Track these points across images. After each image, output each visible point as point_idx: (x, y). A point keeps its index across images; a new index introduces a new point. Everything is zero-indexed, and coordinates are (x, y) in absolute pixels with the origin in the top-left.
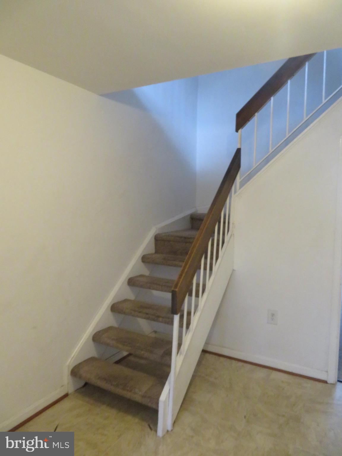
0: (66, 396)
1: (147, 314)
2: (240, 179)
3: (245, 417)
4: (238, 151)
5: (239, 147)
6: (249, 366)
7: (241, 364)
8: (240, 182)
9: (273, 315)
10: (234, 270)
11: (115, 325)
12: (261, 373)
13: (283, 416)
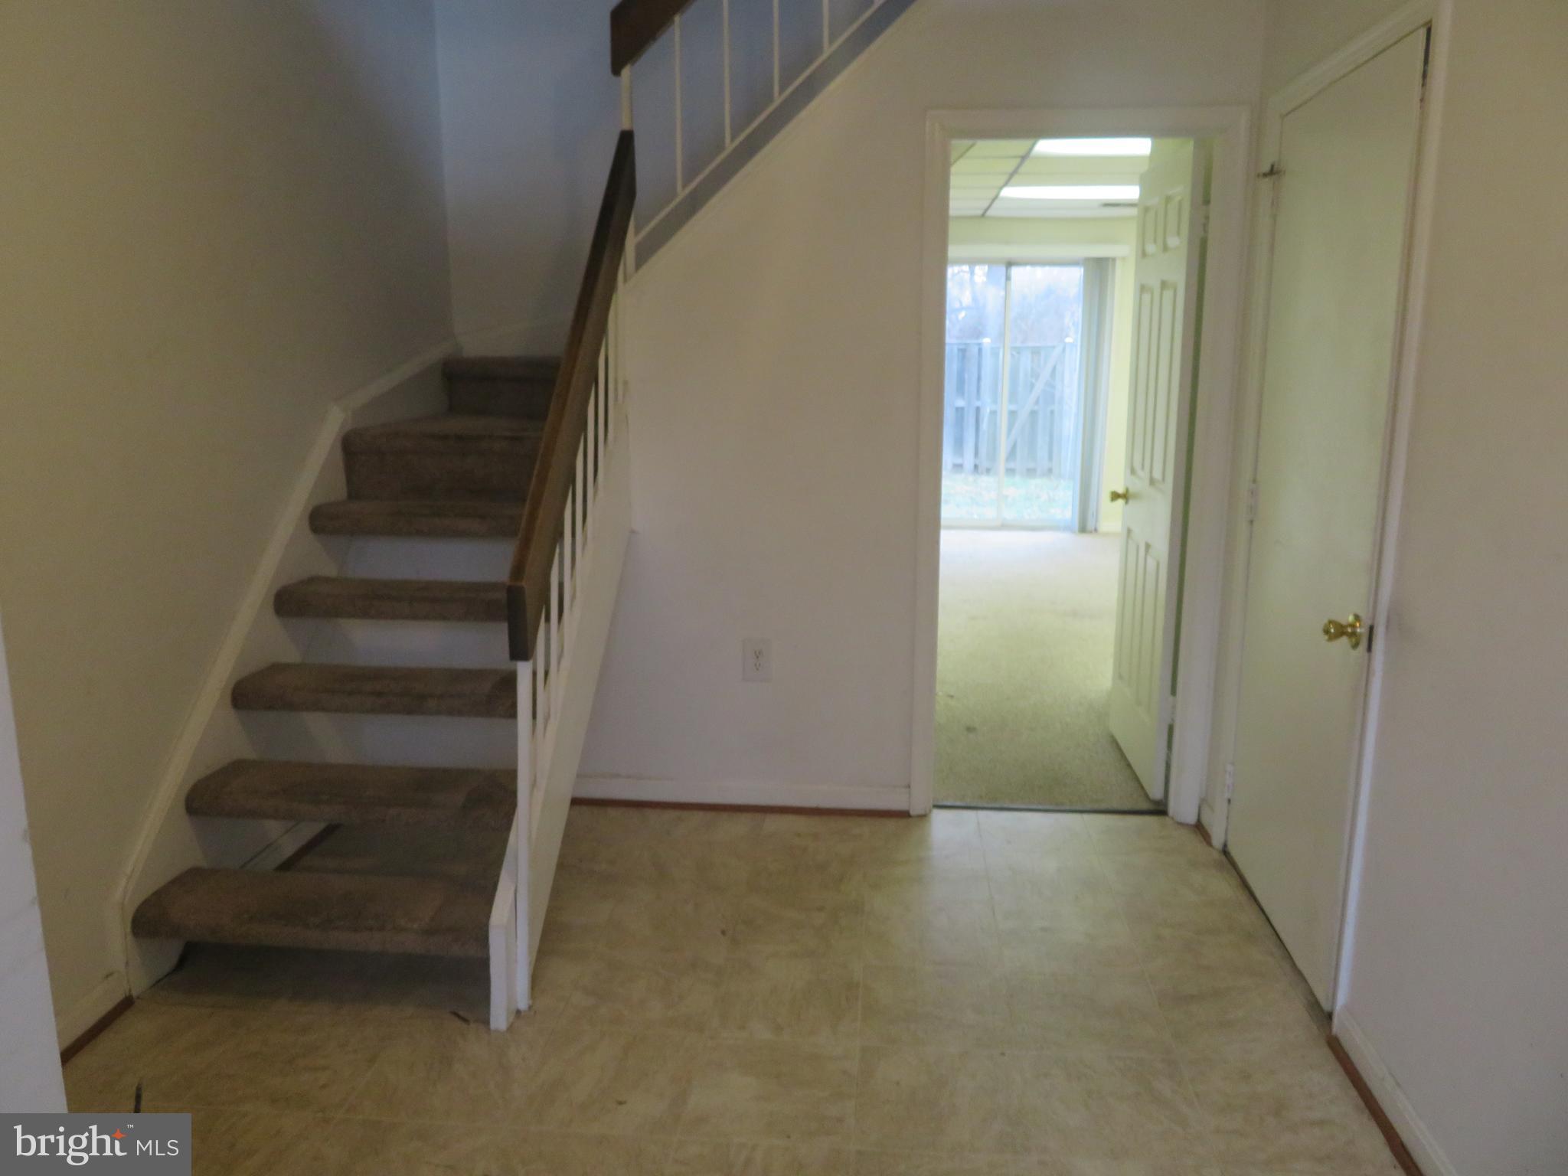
0: (126, 1004)
1: (380, 694)
2: (637, 232)
3: (723, 933)
4: (626, 141)
5: (626, 126)
6: (698, 817)
7: (671, 815)
8: (639, 248)
9: (758, 655)
10: (633, 532)
11: (248, 753)
12: (738, 827)
13: (821, 909)
